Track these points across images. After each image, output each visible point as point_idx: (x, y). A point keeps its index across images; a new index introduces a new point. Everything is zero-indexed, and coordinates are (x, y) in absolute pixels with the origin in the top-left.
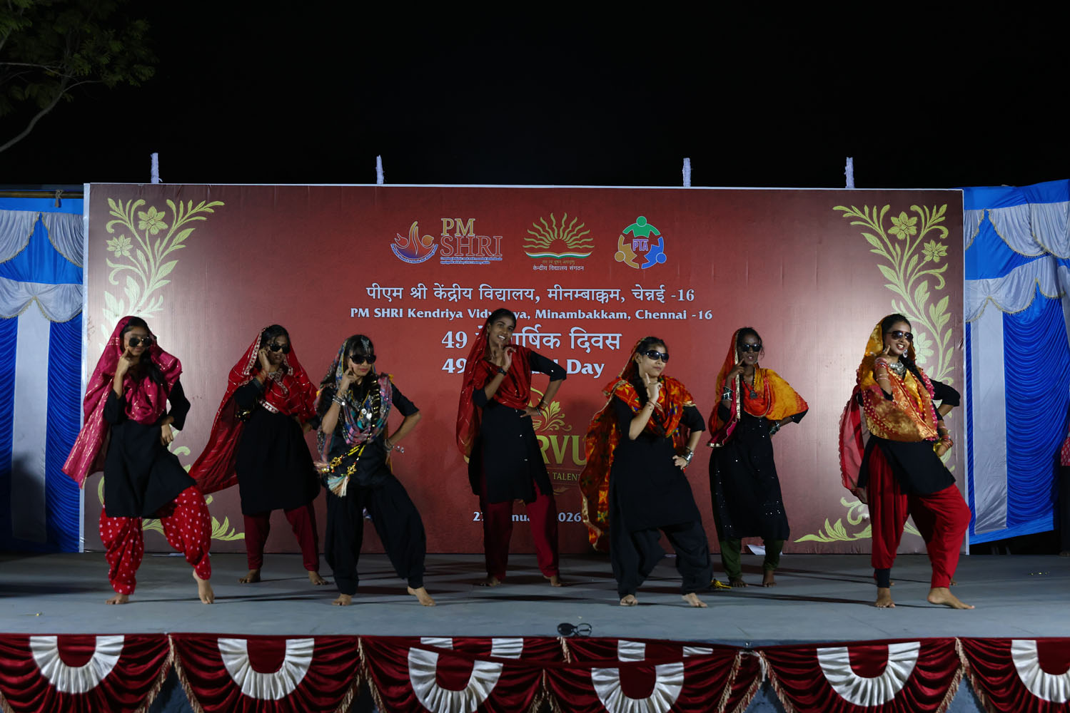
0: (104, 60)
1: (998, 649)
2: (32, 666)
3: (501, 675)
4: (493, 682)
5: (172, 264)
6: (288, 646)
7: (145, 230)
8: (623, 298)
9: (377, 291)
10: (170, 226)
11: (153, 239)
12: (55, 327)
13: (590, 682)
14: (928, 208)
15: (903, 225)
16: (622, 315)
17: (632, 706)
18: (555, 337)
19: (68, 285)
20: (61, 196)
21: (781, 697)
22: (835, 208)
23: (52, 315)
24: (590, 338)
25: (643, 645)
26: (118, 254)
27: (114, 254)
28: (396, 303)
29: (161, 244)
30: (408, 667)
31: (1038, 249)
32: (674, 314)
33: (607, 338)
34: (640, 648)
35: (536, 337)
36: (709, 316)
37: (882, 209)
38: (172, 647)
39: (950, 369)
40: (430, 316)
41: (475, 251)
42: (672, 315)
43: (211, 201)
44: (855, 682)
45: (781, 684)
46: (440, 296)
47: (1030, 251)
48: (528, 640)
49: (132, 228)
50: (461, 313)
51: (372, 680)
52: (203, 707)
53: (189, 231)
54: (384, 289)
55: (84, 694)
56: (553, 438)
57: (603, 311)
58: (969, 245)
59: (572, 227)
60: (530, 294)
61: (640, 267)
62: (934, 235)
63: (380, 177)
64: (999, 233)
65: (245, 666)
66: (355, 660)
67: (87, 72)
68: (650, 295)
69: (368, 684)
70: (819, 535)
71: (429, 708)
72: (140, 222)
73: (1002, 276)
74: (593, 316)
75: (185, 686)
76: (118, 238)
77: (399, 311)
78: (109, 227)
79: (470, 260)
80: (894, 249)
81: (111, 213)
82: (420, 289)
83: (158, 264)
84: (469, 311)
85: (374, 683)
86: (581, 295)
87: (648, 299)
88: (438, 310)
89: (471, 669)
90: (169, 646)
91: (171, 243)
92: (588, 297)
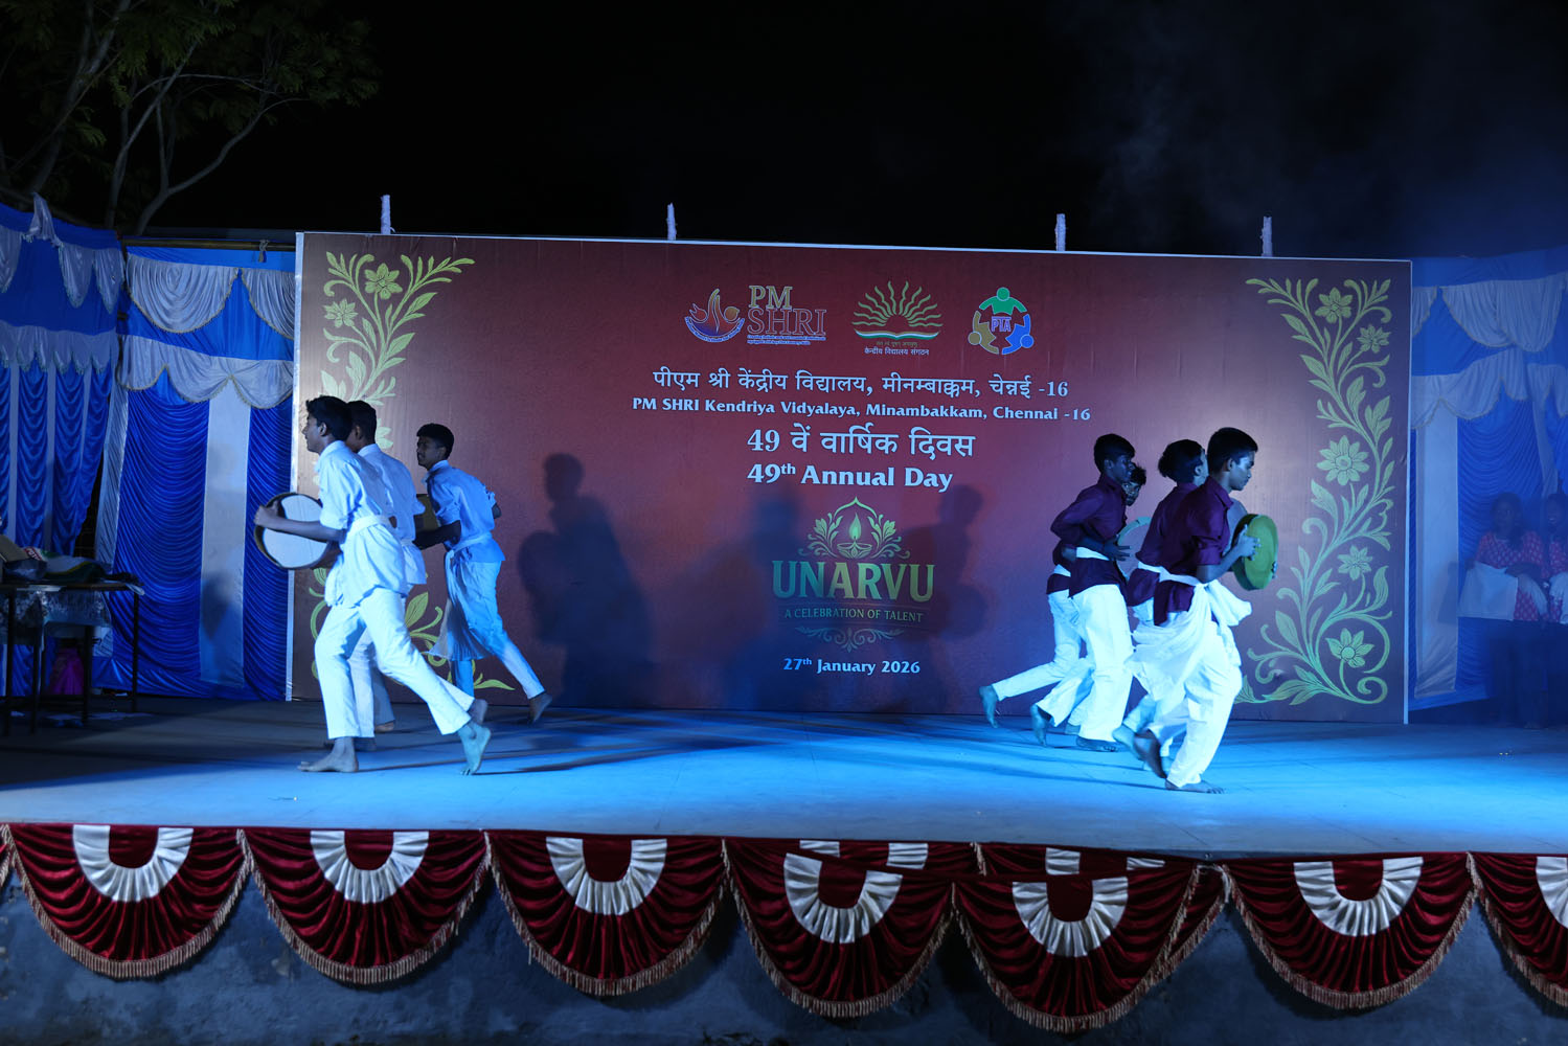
0: (319, 73)
1: (1519, 868)
2: (313, 868)
3: (901, 890)
4: (890, 898)
5: (408, 337)
6: (634, 849)
7: (373, 294)
8: (977, 391)
9: (666, 376)
10: (405, 289)
11: (383, 305)
12: (256, 414)
13: (1010, 899)
14: (1366, 282)
15: (1334, 305)
16: (977, 413)
17: (1063, 932)
18: (890, 439)
19: (275, 361)
20: (266, 248)
21: (1248, 924)
22: (1249, 282)
23: (253, 398)
24: (935, 442)
25: (1077, 854)
26: (338, 324)
27: (333, 323)
28: (691, 393)
29: (393, 311)
30: (782, 878)
31: (1503, 340)
32: (1041, 413)
33: (957, 442)
34: (1073, 858)
35: (867, 439)
36: (1085, 416)
37: (1307, 283)
38: (489, 847)
39: (1389, 489)
40: (733, 410)
41: (792, 328)
42: (1039, 414)
43: (459, 259)
44: (1342, 905)
45: (1249, 907)
46: (746, 384)
47: (1493, 341)
48: (933, 847)
49: (356, 290)
50: (772, 407)
51: (739, 893)
52: (526, 921)
53: (429, 296)
54: (675, 374)
55: (378, 904)
56: (886, 567)
57: (952, 407)
58: (1417, 331)
59: (915, 300)
60: (859, 384)
61: (1000, 351)
62: (1373, 319)
63: (672, 231)
64: (1455, 318)
65: (580, 873)
66: (717, 867)
67: (297, 89)
68: (1012, 387)
69: (733, 897)
71: (809, 928)
72: (367, 283)
73: (1458, 372)
74: (939, 413)
75: (505, 897)
76: (338, 303)
77: (694, 402)
78: (327, 289)
79: (785, 340)
81: (330, 270)
82: (721, 376)
83: (388, 338)
84: (783, 404)
85: (741, 897)
86: (925, 386)
87: (1010, 393)
88: (744, 402)
89: (862, 882)
90: (484, 845)
91: (406, 311)
92: (933, 389)
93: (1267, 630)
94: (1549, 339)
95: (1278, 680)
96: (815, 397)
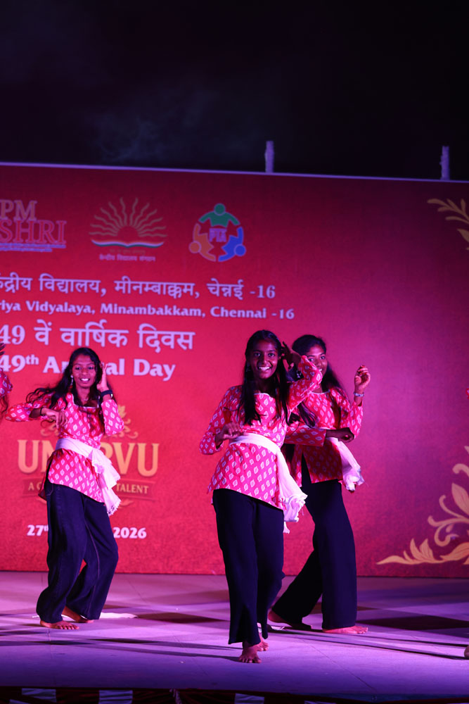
8: (197, 294)
16: (197, 312)
18: (121, 334)
22: (431, 201)
24: (160, 336)
25: (263, 699)
32: (252, 312)
33: (177, 337)
35: (100, 334)
36: (290, 315)
41: (36, 237)
42: (250, 314)
50: (18, 306)
56: (118, 446)
57: (175, 307)
59: (144, 213)
60: (95, 286)
61: (217, 259)
68: (227, 290)
70: (403, 557)
74: (164, 311)
79: (31, 247)
84: (28, 303)
86: (152, 288)
87: (225, 295)
92: (158, 291)
93: (445, 501)
95: (454, 544)
96: (56, 297)
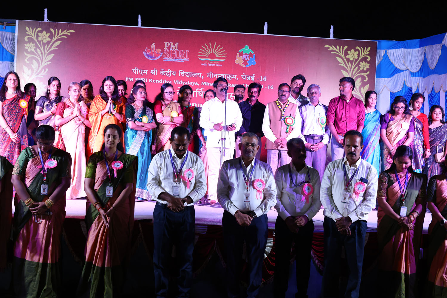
5: (52, 55)
7: (41, 41)
8: (237, 79)
9: (137, 71)
10: (52, 39)
11: (44, 44)
14: (363, 48)
15: (352, 55)
19: (8, 62)
20: (6, 25)
22: (325, 46)
26: (29, 50)
27: (27, 50)
28: (145, 76)
29: (48, 47)
31: (405, 67)
33: (230, 95)
36: (272, 88)
37: (344, 47)
40: (158, 82)
41: (178, 56)
43: (69, 30)
46: (163, 74)
47: (402, 68)
49: (36, 40)
53: (59, 42)
54: (140, 70)
58: (378, 64)
59: (218, 49)
60: (199, 75)
61: (245, 66)
62: (365, 59)
63: (140, 23)
64: (390, 60)
66: (138, 232)
72: (39, 37)
73: (391, 77)
76: (29, 44)
77: (145, 79)
78: (26, 39)
79: (176, 60)
80: (348, 64)
81: (27, 33)
82: (154, 71)
83: (46, 55)
84: (174, 81)
87: (248, 79)
88: (162, 80)
91: (52, 47)
94: (419, 68)
96: (185, 79)
